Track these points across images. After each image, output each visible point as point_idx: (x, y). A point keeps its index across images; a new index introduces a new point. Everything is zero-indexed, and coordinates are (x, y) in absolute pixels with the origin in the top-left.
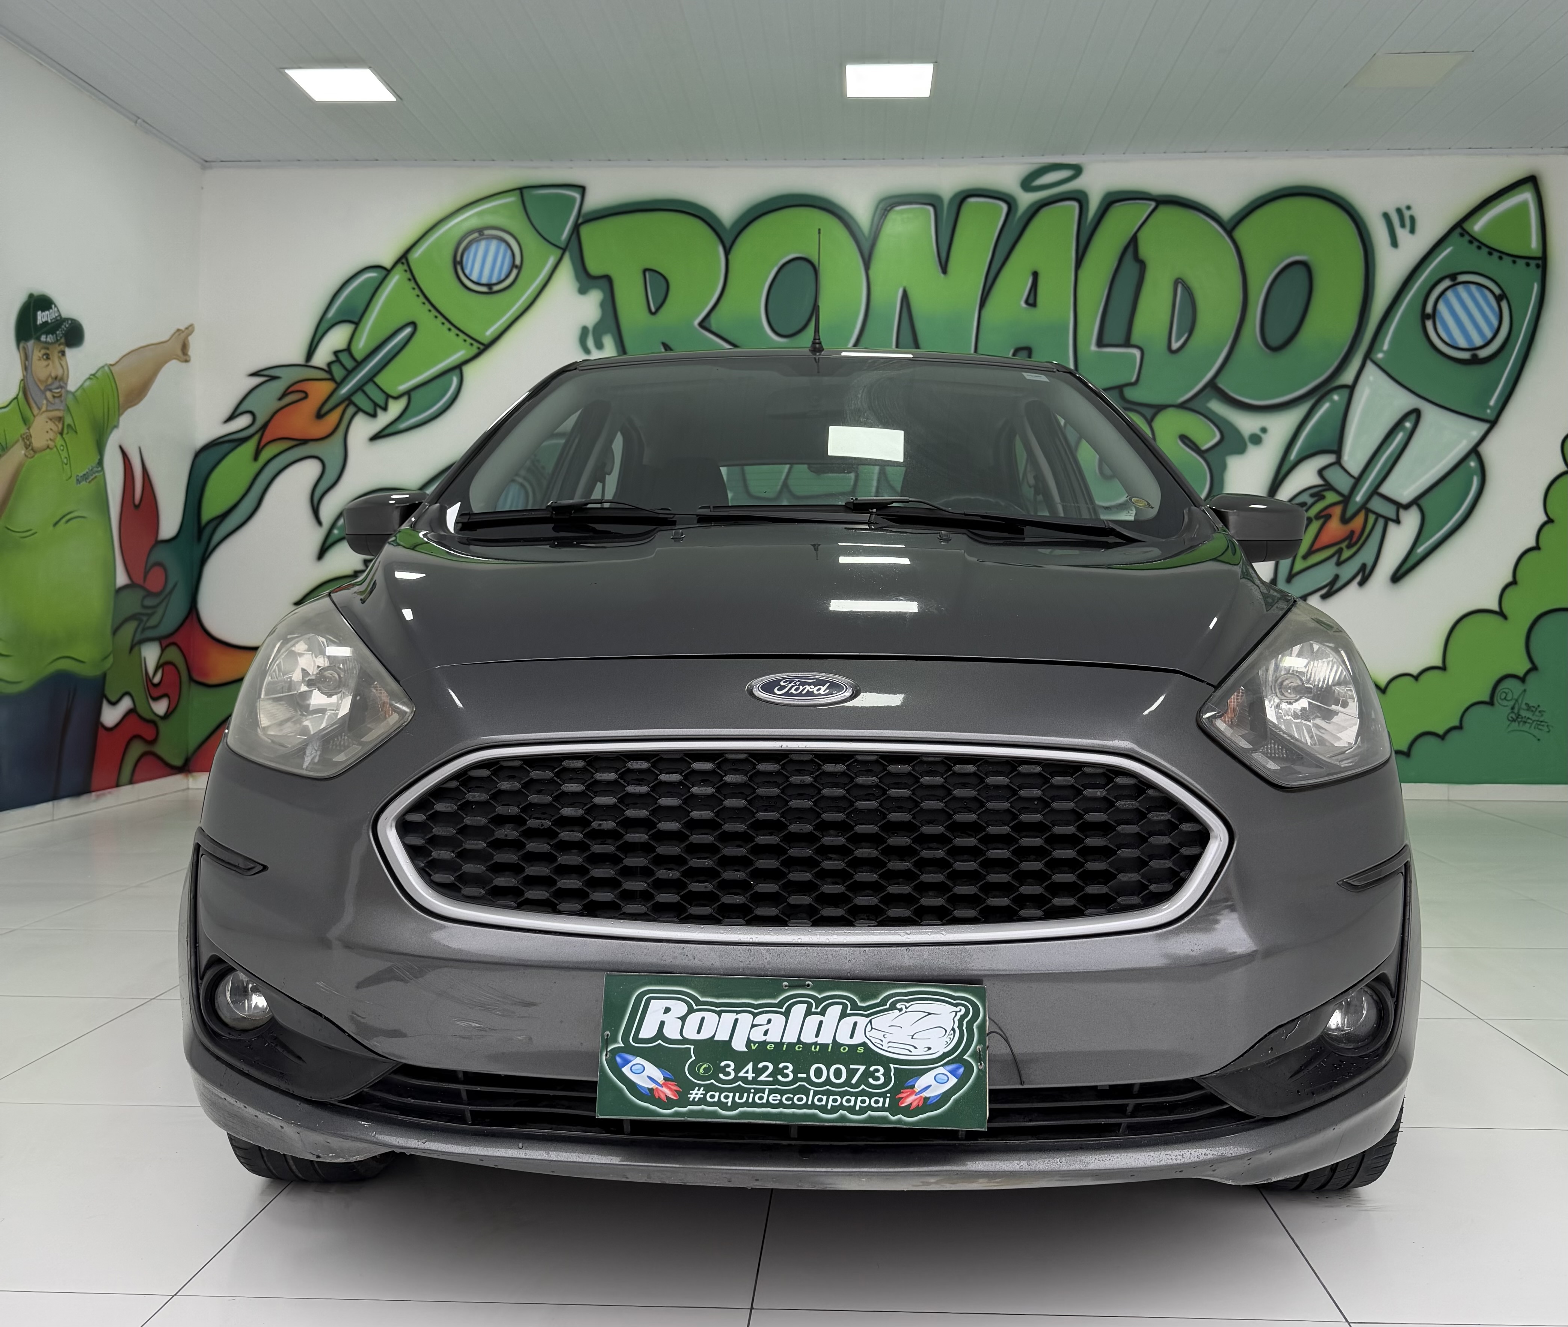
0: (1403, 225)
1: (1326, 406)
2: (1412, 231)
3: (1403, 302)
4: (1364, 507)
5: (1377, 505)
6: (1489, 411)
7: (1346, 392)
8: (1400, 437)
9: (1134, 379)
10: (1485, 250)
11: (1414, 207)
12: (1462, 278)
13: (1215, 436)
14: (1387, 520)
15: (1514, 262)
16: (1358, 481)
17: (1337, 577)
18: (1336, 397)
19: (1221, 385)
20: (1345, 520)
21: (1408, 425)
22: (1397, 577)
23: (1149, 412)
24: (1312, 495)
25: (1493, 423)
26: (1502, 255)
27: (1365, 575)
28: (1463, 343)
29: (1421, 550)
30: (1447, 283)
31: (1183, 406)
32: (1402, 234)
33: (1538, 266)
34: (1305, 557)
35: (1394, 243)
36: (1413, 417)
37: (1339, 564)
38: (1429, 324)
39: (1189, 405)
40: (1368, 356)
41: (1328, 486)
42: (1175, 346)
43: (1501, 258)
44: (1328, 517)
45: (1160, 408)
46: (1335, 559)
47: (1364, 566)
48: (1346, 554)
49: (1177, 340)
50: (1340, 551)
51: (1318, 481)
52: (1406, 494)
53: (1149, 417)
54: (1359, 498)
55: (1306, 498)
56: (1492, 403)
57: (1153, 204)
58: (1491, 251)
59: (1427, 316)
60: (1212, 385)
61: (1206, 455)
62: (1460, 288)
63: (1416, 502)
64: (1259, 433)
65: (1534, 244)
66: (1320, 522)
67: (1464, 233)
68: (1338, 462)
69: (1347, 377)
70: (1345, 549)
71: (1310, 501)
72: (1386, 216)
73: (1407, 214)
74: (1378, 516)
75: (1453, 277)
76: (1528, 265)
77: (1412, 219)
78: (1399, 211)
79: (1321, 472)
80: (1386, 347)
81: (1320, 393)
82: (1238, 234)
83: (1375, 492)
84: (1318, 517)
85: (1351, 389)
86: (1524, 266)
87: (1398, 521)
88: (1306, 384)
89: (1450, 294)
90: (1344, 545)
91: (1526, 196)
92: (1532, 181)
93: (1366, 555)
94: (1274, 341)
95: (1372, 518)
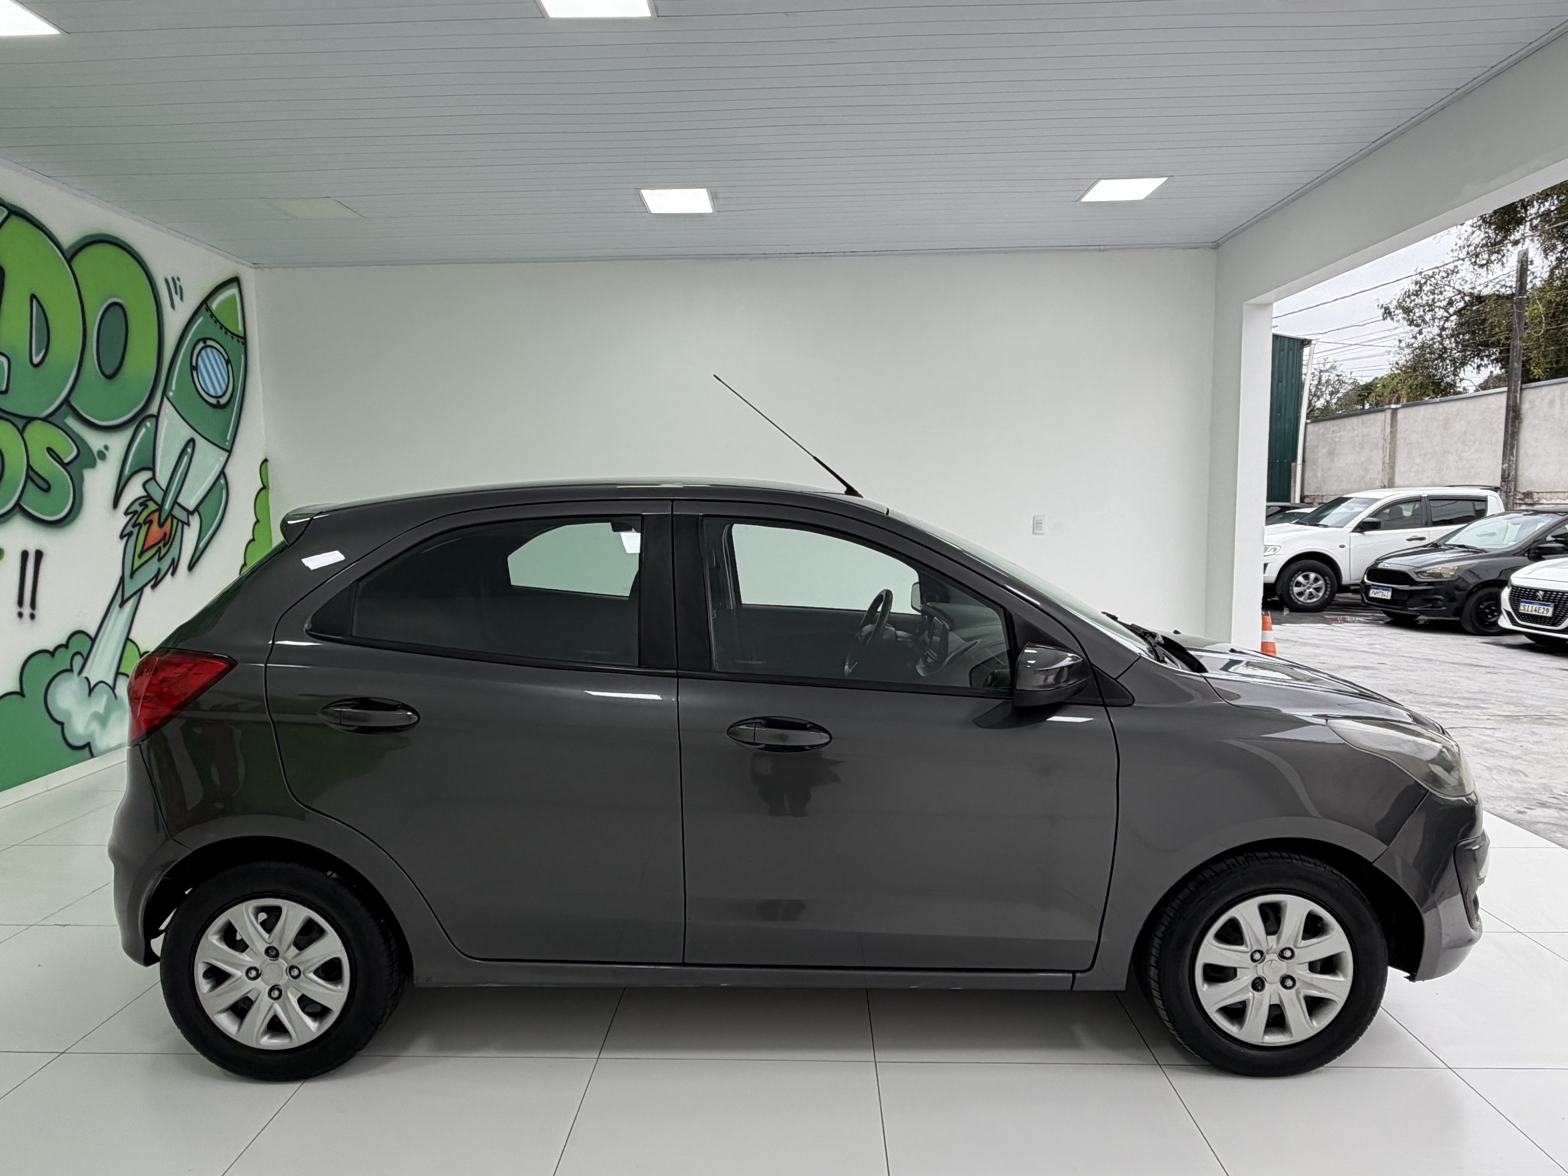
0: (176, 293)
1: (143, 430)
2: (182, 298)
3: (180, 354)
4: (170, 514)
5: (177, 512)
6: (227, 443)
7: (154, 420)
8: (186, 459)
9: (4, 388)
10: (219, 325)
11: (181, 278)
12: (209, 343)
13: (73, 451)
14: (183, 523)
15: (232, 338)
16: (166, 492)
17: (159, 570)
18: (148, 424)
19: (73, 404)
20: (161, 525)
21: (189, 450)
22: (191, 567)
23: (20, 423)
24: (141, 505)
25: (230, 452)
26: (227, 331)
27: (174, 566)
28: (212, 393)
29: (201, 545)
30: (201, 345)
31: (46, 419)
32: (176, 298)
33: (243, 343)
34: (140, 556)
35: (173, 306)
36: (191, 444)
37: (160, 559)
38: (195, 373)
39: (50, 419)
40: (164, 394)
41: (149, 497)
42: (36, 360)
43: (226, 333)
44: (151, 522)
45: (30, 420)
46: (157, 557)
47: (173, 559)
48: (163, 551)
49: (37, 354)
50: (159, 550)
51: (144, 493)
52: (191, 505)
53: (21, 427)
54: (167, 507)
55: (136, 507)
56: (228, 438)
57: (6, 212)
58: (222, 326)
59: (194, 368)
60: (66, 401)
61: (68, 468)
62: (208, 350)
63: (196, 509)
64: (103, 450)
65: (241, 328)
66: (147, 526)
67: (208, 309)
68: (154, 478)
69: (153, 409)
70: (162, 548)
71: (139, 509)
72: (166, 281)
73: (178, 283)
74: (179, 520)
75: (204, 340)
76: (238, 341)
77: (180, 287)
78: (173, 279)
79: (144, 485)
80: (173, 388)
81: (140, 418)
82: (76, 263)
83: (175, 502)
84: (145, 522)
85: (157, 417)
86: (237, 341)
87: (188, 524)
88: (131, 410)
89: (203, 352)
90: (161, 545)
91: (233, 291)
92: (235, 281)
93: (173, 553)
94: (109, 371)
95: (175, 521)
